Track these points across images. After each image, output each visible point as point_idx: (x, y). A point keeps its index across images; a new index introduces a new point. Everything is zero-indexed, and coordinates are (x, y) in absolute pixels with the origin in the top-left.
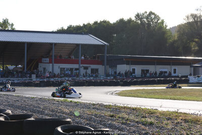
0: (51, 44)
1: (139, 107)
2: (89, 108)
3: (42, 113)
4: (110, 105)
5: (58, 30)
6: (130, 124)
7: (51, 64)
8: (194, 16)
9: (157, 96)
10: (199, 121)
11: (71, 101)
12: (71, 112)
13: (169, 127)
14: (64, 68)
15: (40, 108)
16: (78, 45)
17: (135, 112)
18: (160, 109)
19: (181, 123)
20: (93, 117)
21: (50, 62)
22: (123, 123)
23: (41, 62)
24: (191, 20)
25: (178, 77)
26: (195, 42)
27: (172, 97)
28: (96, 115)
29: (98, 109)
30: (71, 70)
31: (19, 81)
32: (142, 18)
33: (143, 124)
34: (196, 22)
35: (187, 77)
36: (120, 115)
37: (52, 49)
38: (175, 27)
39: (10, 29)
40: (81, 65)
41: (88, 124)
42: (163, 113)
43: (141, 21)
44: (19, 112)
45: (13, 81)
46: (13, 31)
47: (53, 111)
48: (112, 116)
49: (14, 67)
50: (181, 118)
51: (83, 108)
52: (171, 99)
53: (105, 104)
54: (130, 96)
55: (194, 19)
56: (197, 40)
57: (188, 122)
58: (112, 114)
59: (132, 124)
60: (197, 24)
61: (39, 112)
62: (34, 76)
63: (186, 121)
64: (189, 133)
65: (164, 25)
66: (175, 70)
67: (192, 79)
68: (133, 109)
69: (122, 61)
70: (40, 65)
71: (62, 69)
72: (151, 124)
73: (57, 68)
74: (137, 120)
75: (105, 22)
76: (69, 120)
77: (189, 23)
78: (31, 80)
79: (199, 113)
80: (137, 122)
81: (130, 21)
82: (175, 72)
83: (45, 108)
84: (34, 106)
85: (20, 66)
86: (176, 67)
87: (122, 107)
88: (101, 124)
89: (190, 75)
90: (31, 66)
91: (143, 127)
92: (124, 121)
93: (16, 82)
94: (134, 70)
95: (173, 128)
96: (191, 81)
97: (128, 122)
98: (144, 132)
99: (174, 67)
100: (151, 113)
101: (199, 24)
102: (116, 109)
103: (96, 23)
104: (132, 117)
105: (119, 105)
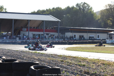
0: (28, 20)
1: (77, 56)
2: (49, 57)
3: (23, 59)
4: (61, 55)
5: (32, 13)
6: (72, 66)
7: (27, 32)
8: (110, 5)
9: (88, 51)
10: (111, 64)
11: (39, 53)
12: (39, 59)
13: (94, 67)
14: (35, 34)
15: (21, 56)
16: (43, 21)
17: (75, 59)
18: (89, 58)
19: (101, 65)
20: (51, 61)
21: (27, 31)
22: (68, 65)
23: (22, 31)
24: (108, 8)
25: (100, 40)
26: (110, 20)
27: (97, 51)
28: (53, 61)
29: (54, 57)
30: (39, 35)
31: (9, 41)
32: (80, 6)
33: (79, 66)
34: (111, 9)
35: (105, 40)
36: (67, 61)
37: (28, 23)
38: (99, 11)
39: (4, 11)
40: (45, 33)
41: (48, 65)
42: (91, 60)
43: (79, 8)
44: (9, 58)
45: (6, 41)
46: (6, 12)
47: (29, 58)
48: (62, 61)
49: (6, 33)
50: (101, 63)
51: (46, 56)
52: (96, 52)
53: (58, 54)
54: (72, 50)
55: (110, 7)
56: (111, 19)
57: (104, 65)
58: (62, 60)
59: (73, 65)
60: (111, 10)
61: (21, 58)
62: (18, 38)
63: (103, 64)
64: (104, 71)
65: (92, 10)
66: (98, 36)
67: (108, 41)
68: (74, 57)
69: (68, 30)
70: (21, 32)
71: (34, 35)
72: (84, 66)
73: (31, 34)
74: (76, 63)
75: (58, 8)
76: (38, 62)
77: (107, 9)
78: (16, 40)
79: (111, 60)
80: (76, 64)
81: (73, 8)
82: (98, 37)
83: (24, 56)
84: (18, 55)
85: (10, 32)
86: (99, 34)
87: (67, 56)
88: (56, 65)
89: (107, 39)
90: (16, 33)
91: (79, 67)
92: (69, 64)
93: (7, 42)
94: (75, 36)
95: (96, 68)
96: (107, 42)
97: (71, 64)
98: (79, 70)
99: (98, 34)
100: (84, 60)
101: (112, 10)
102: (65, 57)
103: (53, 8)
104: (73, 62)
105: (66, 55)
